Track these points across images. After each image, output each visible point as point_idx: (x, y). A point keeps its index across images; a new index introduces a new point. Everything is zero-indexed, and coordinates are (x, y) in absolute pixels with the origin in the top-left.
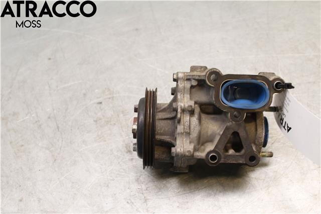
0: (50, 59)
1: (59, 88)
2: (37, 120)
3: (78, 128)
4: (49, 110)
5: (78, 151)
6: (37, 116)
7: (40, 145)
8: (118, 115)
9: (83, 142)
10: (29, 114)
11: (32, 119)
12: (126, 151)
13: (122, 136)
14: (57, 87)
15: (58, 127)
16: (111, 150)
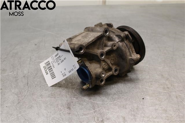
0: (36, 45)
1: (36, 61)
2: (16, 76)
3: (40, 86)
4: (25, 72)
5: (36, 100)
6: (17, 74)
7: (13, 91)
8: (68, 84)
9: (41, 96)
10: (13, 72)
11: (13, 75)
12: (67, 107)
13: (66, 97)
14: (35, 60)
15: (28, 84)
16: (57, 105)
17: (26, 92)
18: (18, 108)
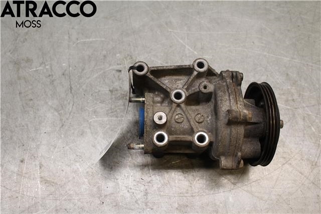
1: (79, 41)
2: (50, 74)
3: (92, 95)
4: (64, 64)
5: (87, 121)
6: (51, 69)
7: (49, 103)
9: (95, 112)
10: (43, 65)
11: (45, 70)
14: (77, 39)
17: (71, 105)
18: (63, 136)
